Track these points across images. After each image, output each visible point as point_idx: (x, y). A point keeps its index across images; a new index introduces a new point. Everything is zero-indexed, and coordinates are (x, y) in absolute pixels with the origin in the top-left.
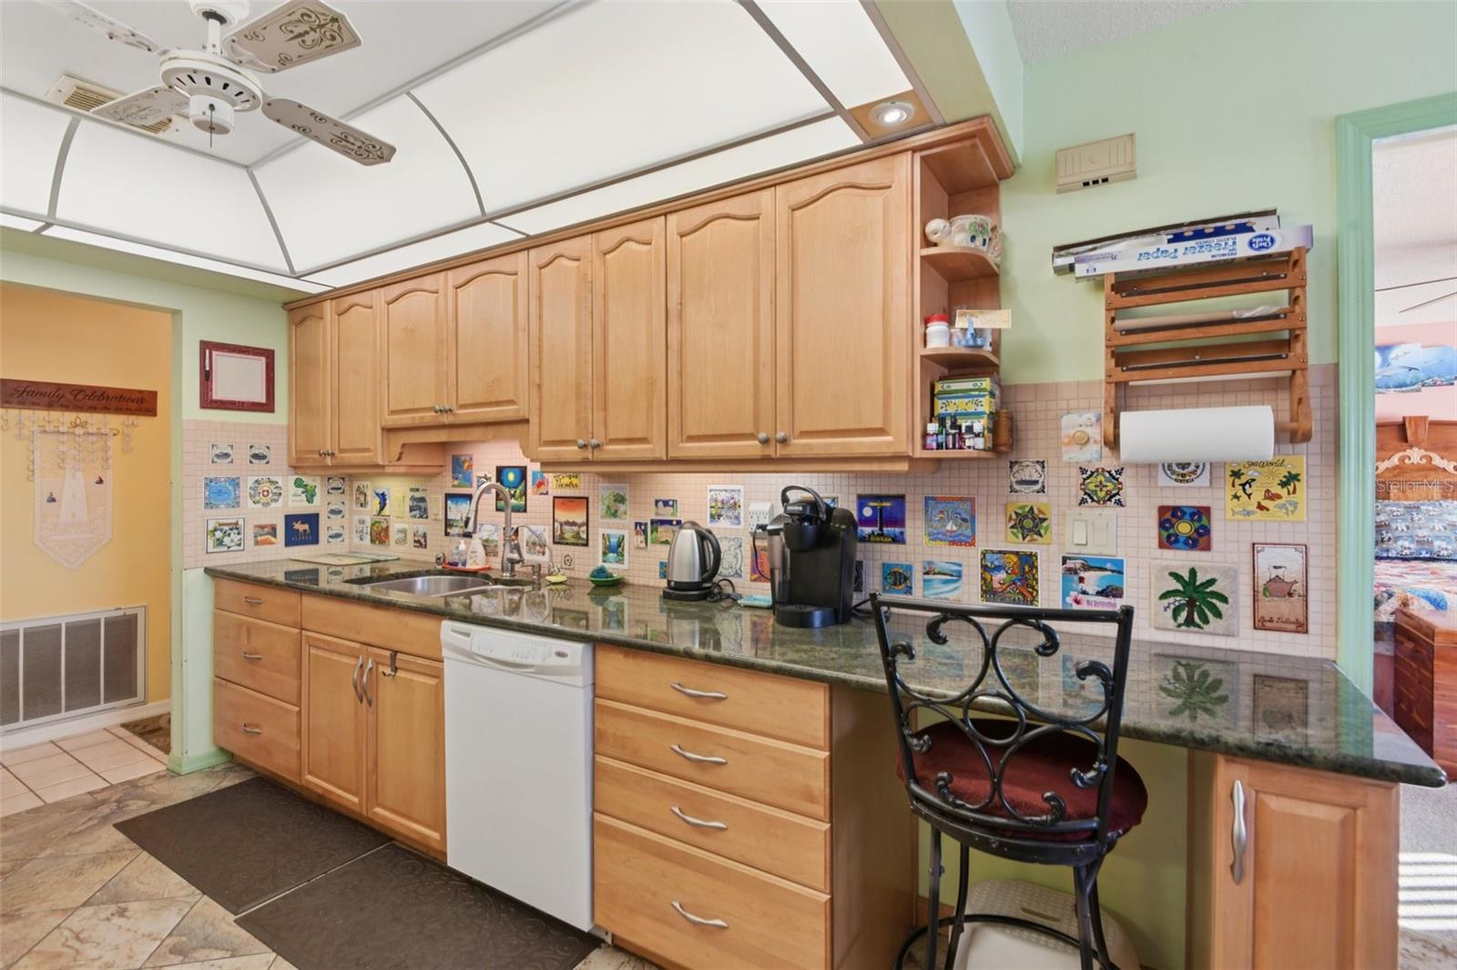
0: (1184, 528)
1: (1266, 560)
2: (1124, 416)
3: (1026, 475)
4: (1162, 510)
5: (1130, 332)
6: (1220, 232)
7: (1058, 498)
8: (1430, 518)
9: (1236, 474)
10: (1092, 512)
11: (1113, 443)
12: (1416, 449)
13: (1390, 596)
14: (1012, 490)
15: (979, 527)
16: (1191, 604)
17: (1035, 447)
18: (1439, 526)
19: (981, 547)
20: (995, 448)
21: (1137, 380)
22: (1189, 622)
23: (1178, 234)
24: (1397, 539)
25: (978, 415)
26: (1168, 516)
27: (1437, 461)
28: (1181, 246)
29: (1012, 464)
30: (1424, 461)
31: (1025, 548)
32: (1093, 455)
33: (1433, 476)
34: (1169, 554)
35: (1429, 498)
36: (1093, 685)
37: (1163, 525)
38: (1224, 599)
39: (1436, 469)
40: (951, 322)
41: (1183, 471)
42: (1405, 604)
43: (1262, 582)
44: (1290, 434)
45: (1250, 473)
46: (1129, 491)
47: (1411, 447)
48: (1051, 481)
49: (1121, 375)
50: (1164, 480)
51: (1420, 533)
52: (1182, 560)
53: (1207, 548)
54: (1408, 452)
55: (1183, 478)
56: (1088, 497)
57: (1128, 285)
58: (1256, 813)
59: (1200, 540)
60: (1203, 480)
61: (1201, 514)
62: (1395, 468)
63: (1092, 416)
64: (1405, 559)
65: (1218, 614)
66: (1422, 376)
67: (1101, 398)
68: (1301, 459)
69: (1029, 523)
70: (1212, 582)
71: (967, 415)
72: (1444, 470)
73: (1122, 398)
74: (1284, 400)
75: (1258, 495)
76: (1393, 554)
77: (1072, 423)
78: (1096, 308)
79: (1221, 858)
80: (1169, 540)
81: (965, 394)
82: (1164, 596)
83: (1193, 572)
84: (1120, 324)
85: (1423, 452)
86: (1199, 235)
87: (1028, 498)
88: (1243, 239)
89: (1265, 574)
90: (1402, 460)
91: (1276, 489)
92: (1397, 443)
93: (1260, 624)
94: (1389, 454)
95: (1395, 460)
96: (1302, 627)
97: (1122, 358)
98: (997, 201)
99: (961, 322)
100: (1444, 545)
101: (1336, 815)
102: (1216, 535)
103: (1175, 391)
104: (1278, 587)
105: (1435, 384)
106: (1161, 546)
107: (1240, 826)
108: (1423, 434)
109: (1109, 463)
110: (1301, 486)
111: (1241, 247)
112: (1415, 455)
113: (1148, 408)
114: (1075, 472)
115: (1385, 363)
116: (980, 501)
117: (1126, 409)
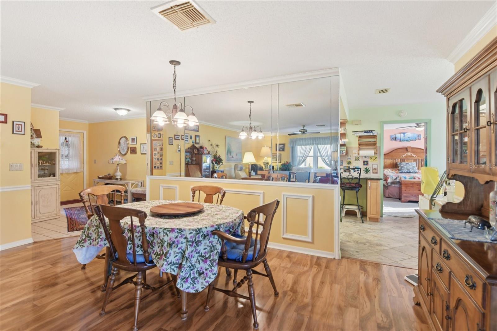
0: (366, 163)
1: (374, 166)
2: (360, 151)
3: (349, 157)
4: (364, 161)
5: (360, 142)
6: (369, 132)
7: (352, 160)
8: (410, 165)
9: (371, 157)
10: (356, 161)
11: (359, 154)
12: (409, 153)
13: (399, 177)
14: (347, 159)
15: (343, 163)
16: (366, 171)
17: (350, 154)
18: (411, 167)
19: (343, 166)
20: (346, 154)
21: (361, 147)
22: (366, 173)
23: (365, 132)
24: (404, 169)
25: (345, 151)
26: (364, 162)
27: (413, 155)
28: (365, 133)
29: (347, 156)
30: (410, 155)
31: (349, 166)
32: (356, 155)
33: (412, 158)
34: (364, 166)
35: (411, 162)
36: (358, 174)
37: (364, 163)
38: (370, 170)
39: (412, 156)
40: (342, 140)
41: (366, 157)
42: (401, 178)
43: (373, 168)
44: (375, 153)
45: (372, 157)
46: (360, 159)
47: (408, 152)
48: (351, 158)
49: (359, 147)
50: (364, 158)
51: (408, 168)
52: (366, 166)
53: (368, 165)
54: (408, 153)
55: (366, 158)
56: (356, 160)
57: (360, 137)
58: (370, 184)
59: (367, 164)
60: (368, 158)
61: (367, 162)
62: (406, 156)
63: (356, 151)
64: (406, 173)
65: (369, 172)
66: (410, 139)
67: (357, 149)
68: (377, 156)
69: (349, 163)
70: (368, 169)
71: (344, 151)
72: (414, 157)
73: (360, 149)
74: (375, 150)
75: (373, 160)
76: (403, 172)
77: (354, 151)
78: (357, 139)
79: (368, 188)
80: (364, 164)
81: (343, 148)
82: (364, 170)
83: (367, 168)
84: (359, 141)
85: (410, 153)
86: (367, 132)
87: (349, 160)
88: (372, 133)
89: (374, 168)
90: (407, 155)
91: (375, 159)
92: (406, 151)
93: (373, 173)
94: (404, 153)
95: (406, 155)
96: (377, 173)
97: (360, 145)
98: (345, 125)
99: (343, 140)
100: (412, 170)
101: (376, 183)
102: (369, 164)
103: (365, 148)
104: (375, 169)
105: (413, 140)
106: (364, 165)
107: (369, 185)
108: (410, 150)
109: (358, 156)
110: (377, 158)
111: (371, 134)
112: (409, 154)
113: (363, 150)
114: (354, 157)
115: (404, 136)
116: (343, 160)
117: (361, 150)
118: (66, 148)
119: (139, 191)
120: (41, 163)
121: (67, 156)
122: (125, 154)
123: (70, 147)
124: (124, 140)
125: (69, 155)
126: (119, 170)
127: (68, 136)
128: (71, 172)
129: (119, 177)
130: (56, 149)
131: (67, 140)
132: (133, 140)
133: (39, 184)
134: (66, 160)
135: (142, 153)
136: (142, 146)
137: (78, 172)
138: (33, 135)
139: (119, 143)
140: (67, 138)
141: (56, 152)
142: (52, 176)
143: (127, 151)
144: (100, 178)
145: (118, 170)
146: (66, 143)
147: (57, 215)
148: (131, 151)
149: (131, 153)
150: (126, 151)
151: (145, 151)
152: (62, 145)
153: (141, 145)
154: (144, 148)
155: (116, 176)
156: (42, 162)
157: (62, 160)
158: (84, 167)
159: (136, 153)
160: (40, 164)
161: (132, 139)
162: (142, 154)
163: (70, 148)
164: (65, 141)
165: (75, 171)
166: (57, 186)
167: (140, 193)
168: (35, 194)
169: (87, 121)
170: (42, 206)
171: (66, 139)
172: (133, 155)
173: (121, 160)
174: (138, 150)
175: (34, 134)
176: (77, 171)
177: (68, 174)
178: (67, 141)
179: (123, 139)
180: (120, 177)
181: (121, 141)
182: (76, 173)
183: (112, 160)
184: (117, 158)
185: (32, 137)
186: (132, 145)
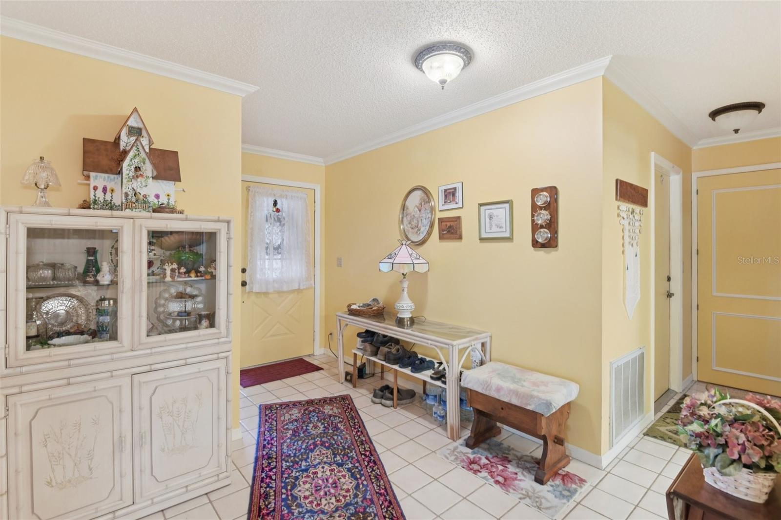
118: (277, 229)
119: (499, 389)
120: (168, 272)
121: (278, 249)
122: (423, 242)
123: (284, 225)
124: (419, 198)
125: (281, 246)
126: (407, 293)
127: (281, 196)
128: (285, 288)
129: (407, 315)
130: (218, 221)
131: (278, 206)
132: (450, 194)
133: (150, 360)
134: (275, 257)
135: (484, 236)
136: (486, 211)
137: (302, 288)
138: (144, 168)
139: (404, 208)
140: (279, 202)
141: (220, 230)
142: (205, 323)
143: (429, 234)
144: (352, 312)
145: (406, 290)
146: (277, 214)
147: (221, 476)
148: (441, 230)
149: (442, 237)
150: (424, 230)
151: (494, 229)
152: (267, 221)
153: (483, 208)
154: (491, 217)
155: (398, 312)
156: (173, 270)
157: (267, 257)
158: (314, 276)
159: (460, 238)
160: (168, 279)
161: (445, 190)
162: (482, 239)
163: (286, 228)
164: (274, 209)
165: (296, 287)
166: (221, 364)
167: (506, 399)
168: (136, 405)
169: (321, 160)
170: (163, 450)
171: (275, 203)
172: (450, 245)
173: (415, 261)
174: (468, 228)
175: (147, 161)
176: (299, 286)
177: (280, 293)
178: (278, 210)
179: (418, 194)
180: (410, 316)
181: (408, 203)
182: (299, 291)
183: (391, 261)
184: (404, 255)
185: (139, 173)
186: (443, 210)
